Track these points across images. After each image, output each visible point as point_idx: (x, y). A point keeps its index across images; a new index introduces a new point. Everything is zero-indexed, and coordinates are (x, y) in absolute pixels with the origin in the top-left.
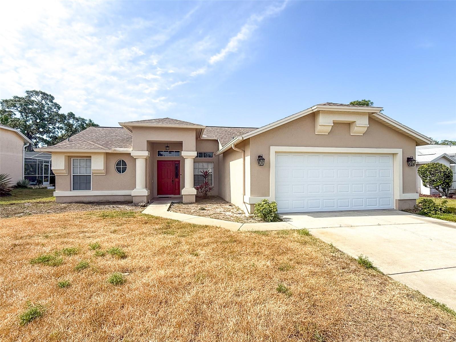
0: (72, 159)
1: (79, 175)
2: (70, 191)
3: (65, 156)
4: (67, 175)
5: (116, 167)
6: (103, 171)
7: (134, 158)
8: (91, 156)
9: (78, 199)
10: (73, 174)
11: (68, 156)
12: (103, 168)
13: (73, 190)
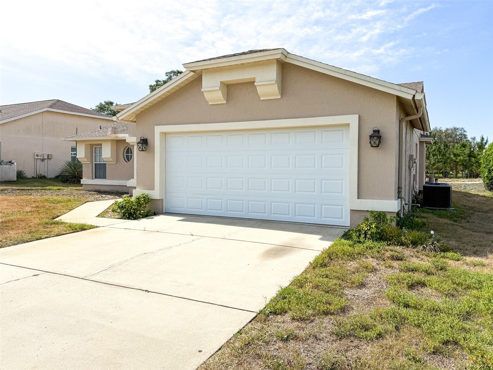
0: (94, 147)
1: (100, 163)
2: (92, 179)
3: (85, 144)
4: (89, 163)
5: (125, 155)
6: (111, 159)
7: (130, 144)
8: (101, 144)
9: (97, 188)
10: (95, 162)
11: (91, 144)
12: (110, 156)
13: (95, 178)
